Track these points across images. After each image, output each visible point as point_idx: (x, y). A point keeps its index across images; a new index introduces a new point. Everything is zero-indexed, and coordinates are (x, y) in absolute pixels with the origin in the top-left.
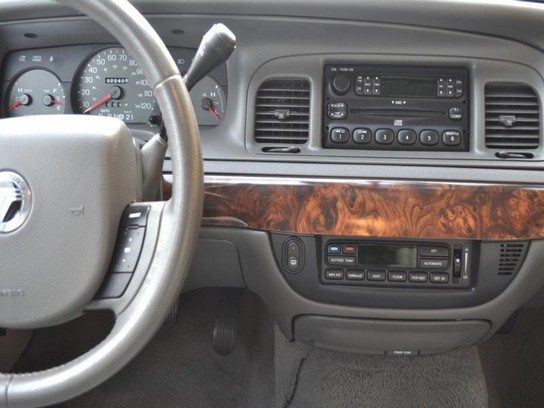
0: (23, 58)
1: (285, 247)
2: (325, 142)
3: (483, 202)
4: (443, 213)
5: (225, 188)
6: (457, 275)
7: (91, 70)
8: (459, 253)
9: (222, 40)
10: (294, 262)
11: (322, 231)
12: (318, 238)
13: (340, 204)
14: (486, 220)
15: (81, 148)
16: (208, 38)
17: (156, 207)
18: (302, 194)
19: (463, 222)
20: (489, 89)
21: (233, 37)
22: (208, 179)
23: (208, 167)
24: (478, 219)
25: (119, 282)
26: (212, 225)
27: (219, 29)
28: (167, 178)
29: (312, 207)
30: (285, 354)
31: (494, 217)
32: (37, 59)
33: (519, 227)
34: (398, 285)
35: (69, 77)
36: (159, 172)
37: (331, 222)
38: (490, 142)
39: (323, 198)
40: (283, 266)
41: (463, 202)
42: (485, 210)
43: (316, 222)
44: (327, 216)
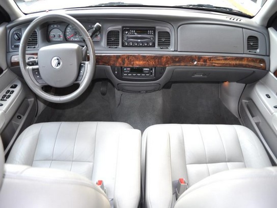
0: (52, 26)
1: (114, 69)
2: (123, 45)
3: (156, 58)
4: (148, 61)
5: (101, 56)
6: (152, 74)
7: (67, 34)
8: (152, 70)
9: (98, 27)
10: (116, 72)
11: (122, 66)
12: (121, 67)
13: (126, 60)
14: (157, 63)
15: (70, 51)
16: (95, 26)
17: (87, 63)
18: (118, 57)
19: (152, 63)
20: (159, 32)
21: (100, 25)
22: (96, 54)
23: (96, 52)
24: (155, 62)
25: (80, 78)
26: (98, 64)
27: (98, 24)
28: (88, 54)
29: (120, 60)
30: (118, 93)
31: (158, 62)
32: (55, 26)
33: (163, 64)
34: (143, 77)
35: (63, 30)
36: (86, 53)
37: (124, 64)
38: (159, 45)
39: (122, 58)
40: (114, 73)
41: (152, 59)
42: (157, 60)
43: (121, 63)
44: (123, 62)
